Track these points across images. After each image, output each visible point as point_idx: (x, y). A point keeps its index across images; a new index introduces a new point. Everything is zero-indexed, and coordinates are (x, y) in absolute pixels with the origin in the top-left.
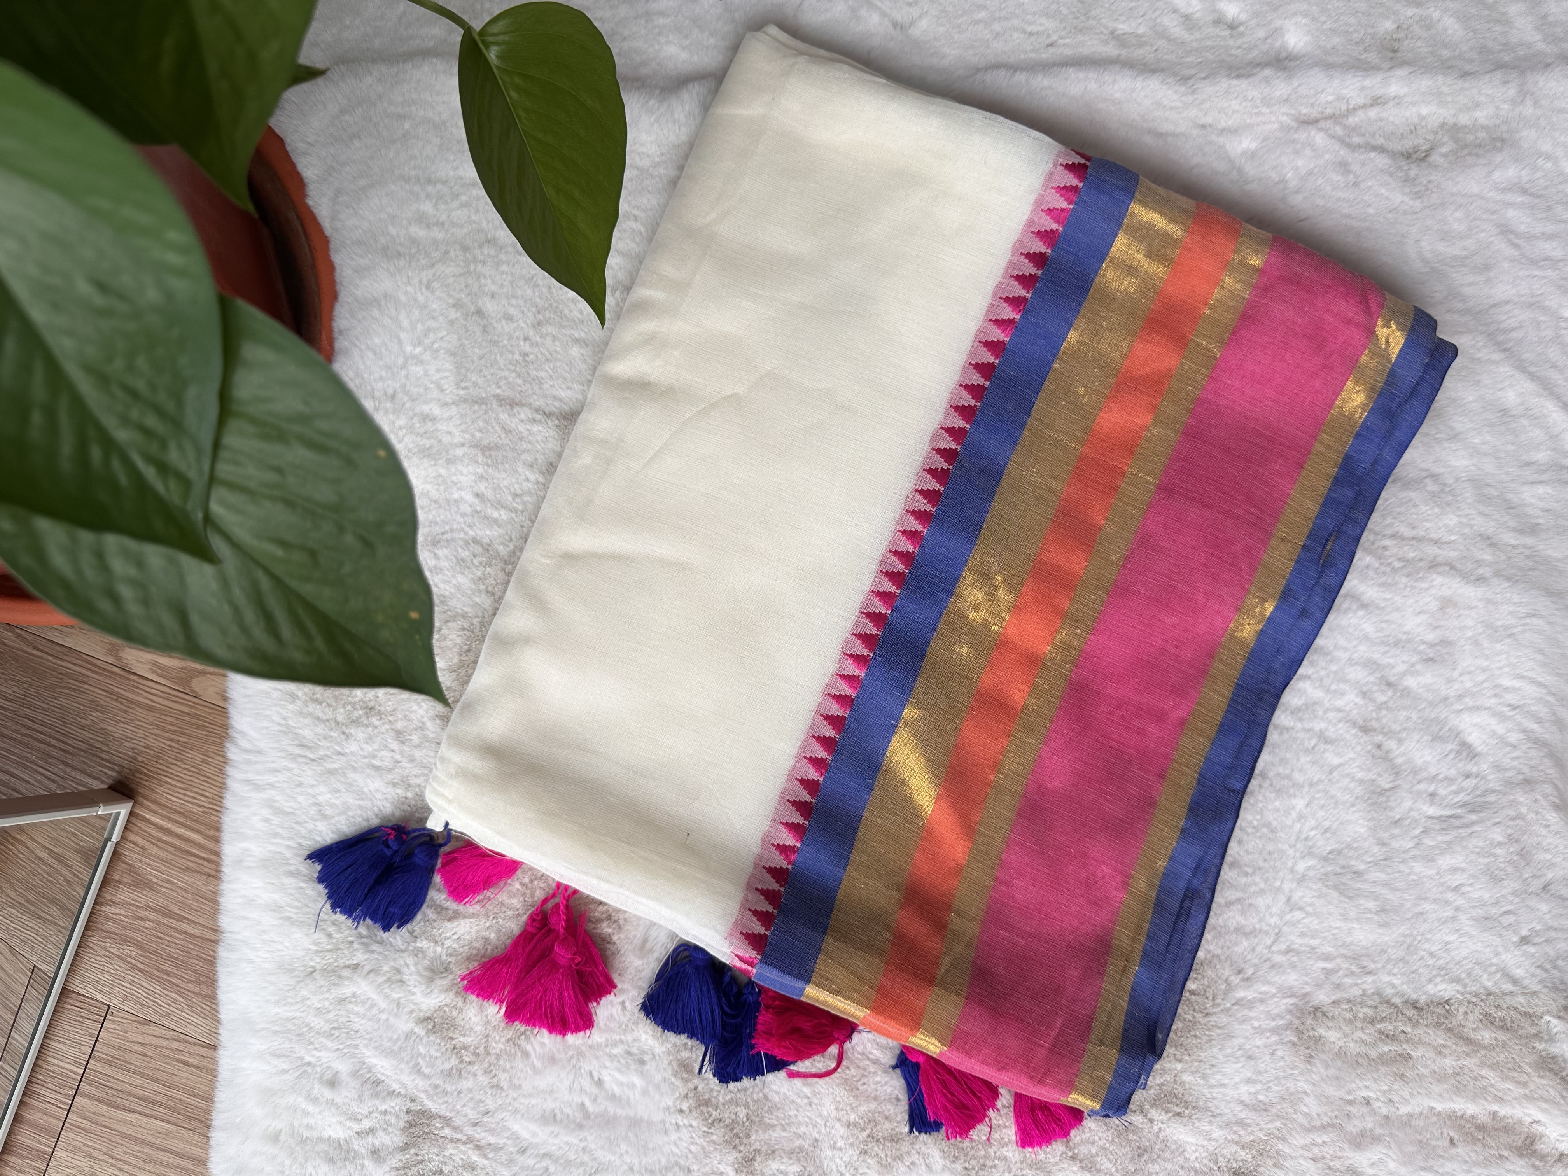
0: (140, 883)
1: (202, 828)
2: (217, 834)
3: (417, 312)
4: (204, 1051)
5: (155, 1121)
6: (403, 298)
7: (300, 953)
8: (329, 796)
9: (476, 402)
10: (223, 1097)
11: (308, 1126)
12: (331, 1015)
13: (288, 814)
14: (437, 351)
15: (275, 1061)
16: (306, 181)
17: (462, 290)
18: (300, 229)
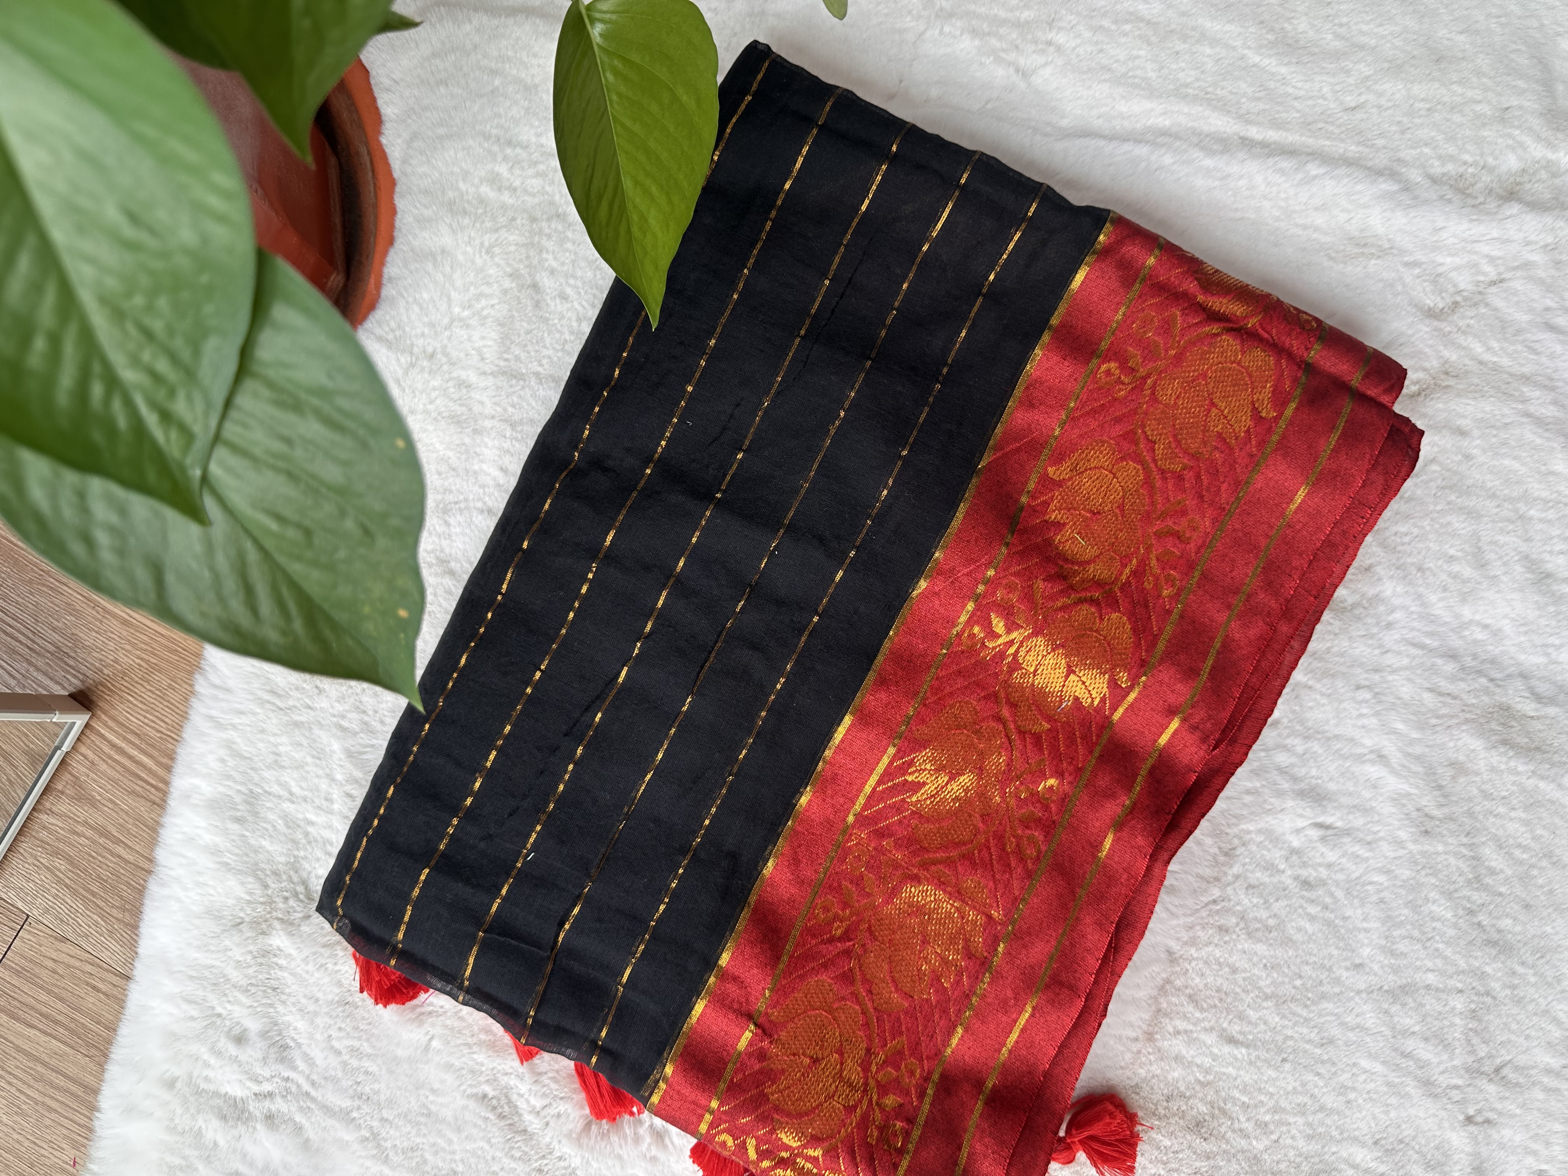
0: (83, 798)
1: (155, 753)
2: (169, 762)
3: (472, 275)
4: (115, 980)
5: (53, 1041)
6: (461, 258)
7: (231, 902)
8: (289, 748)
9: (515, 377)
10: (126, 1031)
11: (207, 1079)
12: (251, 971)
13: (246, 758)
14: (486, 317)
15: (185, 1006)
16: (384, 118)
17: (521, 261)
18: (369, 165)
